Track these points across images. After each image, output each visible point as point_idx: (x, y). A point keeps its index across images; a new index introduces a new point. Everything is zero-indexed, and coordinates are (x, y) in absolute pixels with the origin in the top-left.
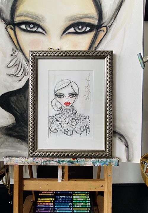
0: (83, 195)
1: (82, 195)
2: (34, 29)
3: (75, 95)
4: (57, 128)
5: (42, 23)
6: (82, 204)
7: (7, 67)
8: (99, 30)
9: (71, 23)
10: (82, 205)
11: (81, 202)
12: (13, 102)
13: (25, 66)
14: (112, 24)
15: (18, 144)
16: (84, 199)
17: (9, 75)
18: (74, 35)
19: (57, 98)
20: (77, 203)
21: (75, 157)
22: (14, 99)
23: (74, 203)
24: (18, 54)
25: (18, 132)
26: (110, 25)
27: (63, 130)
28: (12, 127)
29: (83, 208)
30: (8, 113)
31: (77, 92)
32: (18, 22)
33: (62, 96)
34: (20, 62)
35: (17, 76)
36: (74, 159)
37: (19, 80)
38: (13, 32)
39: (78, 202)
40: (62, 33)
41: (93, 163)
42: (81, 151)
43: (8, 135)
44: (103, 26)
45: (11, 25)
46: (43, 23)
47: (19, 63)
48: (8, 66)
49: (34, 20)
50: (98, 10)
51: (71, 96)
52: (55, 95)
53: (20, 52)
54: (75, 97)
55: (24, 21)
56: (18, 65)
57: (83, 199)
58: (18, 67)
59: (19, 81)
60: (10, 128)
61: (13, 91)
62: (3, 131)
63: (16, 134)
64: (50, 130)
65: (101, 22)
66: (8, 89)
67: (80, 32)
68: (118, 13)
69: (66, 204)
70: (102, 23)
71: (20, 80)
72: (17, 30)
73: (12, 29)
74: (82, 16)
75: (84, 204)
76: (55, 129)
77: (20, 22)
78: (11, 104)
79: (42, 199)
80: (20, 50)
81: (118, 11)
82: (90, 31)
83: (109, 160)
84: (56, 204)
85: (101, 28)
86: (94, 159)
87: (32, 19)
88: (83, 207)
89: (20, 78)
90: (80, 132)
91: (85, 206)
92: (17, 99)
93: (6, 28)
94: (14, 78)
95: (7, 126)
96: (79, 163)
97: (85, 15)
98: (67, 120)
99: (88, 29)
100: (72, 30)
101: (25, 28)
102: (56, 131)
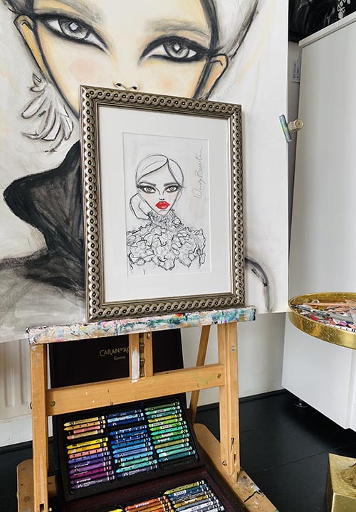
0: (170, 417)
1: (166, 418)
2: (81, 36)
3: (177, 188)
4: (143, 255)
5: (98, 25)
6: (172, 434)
7: (23, 117)
8: (213, 59)
9: (159, 34)
10: (172, 436)
11: (170, 430)
12: (39, 201)
13: (62, 117)
14: (235, 53)
15: (54, 297)
16: (174, 425)
17: (27, 136)
18: (165, 61)
19: (142, 193)
20: (161, 434)
21: (181, 312)
22: (40, 192)
23: (153, 436)
24: (46, 89)
25: (53, 271)
26: (232, 53)
27: (155, 259)
28: (38, 259)
29: (173, 441)
30: (29, 225)
31: (180, 181)
32: (43, 12)
33: (150, 188)
34: (51, 106)
35: (45, 138)
36: (180, 314)
37: (51, 149)
38: (33, 34)
39: (161, 432)
40: (141, 54)
41: (214, 318)
42: (192, 298)
43: (32, 278)
44: (220, 52)
45: (26, 16)
46: (100, 24)
47: (49, 110)
48: (25, 114)
49: (79, 14)
50: (211, 20)
51: (168, 190)
52: (138, 187)
53: (49, 85)
54: (177, 191)
55: (55, 11)
56: (46, 114)
57: (171, 426)
58: (47, 119)
59: (51, 151)
60: (34, 261)
61: (38, 174)
62: (19, 268)
63: (48, 275)
64: (131, 260)
65: (216, 45)
66: (27, 169)
67: (176, 58)
68: (246, 33)
69: (138, 442)
70: (218, 46)
71: (53, 150)
72: (41, 29)
73: (29, 25)
74: (179, 24)
75: (176, 433)
76: (140, 258)
77: (48, 12)
78: (34, 206)
79: (78, 446)
80: (50, 79)
81: (246, 30)
82: (196, 59)
83: (239, 310)
84: (113, 447)
85: (216, 56)
86: (215, 311)
87: (73, 11)
88: (175, 438)
89: (53, 144)
90: (187, 262)
91: (178, 437)
92: (48, 192)
93: (15, 22)
94: (38, 143)
95: (28, 257)
96: (189, 321)
97: (185, 23)
98: (164, 239)
99: (192, 53)
100: (160, 50)
101: (59, 29)
102: (142, 261)
